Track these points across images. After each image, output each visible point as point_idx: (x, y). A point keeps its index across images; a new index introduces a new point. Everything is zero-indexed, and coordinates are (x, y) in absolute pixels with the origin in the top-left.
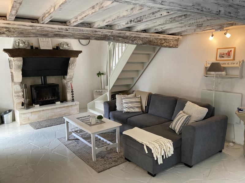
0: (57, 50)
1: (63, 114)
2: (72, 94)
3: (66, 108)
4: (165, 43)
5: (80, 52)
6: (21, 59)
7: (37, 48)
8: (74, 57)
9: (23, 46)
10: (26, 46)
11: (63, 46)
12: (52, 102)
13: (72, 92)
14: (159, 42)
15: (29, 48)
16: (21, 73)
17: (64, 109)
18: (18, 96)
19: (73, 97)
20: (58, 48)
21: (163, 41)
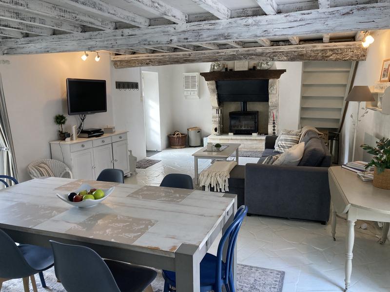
0: (253, 70)
1: (254, 148)
2: (274, 127)
3: (258, 141)
4: (334, 55)
5: (283, 71)
6: (214, 82)
7: (231, 70)
8: (273, 78)
9: (218, 69)
10: (221, 68)
11: (261, 66)
12: (248, 133)
13: (274, 123)
14: (320, 54)
15: (224, 70)
16: (216, 97)
17: (255, 142)
18: (215, 121)
19: (274, 130)
20: (254, 67)
21: (329, 53)
